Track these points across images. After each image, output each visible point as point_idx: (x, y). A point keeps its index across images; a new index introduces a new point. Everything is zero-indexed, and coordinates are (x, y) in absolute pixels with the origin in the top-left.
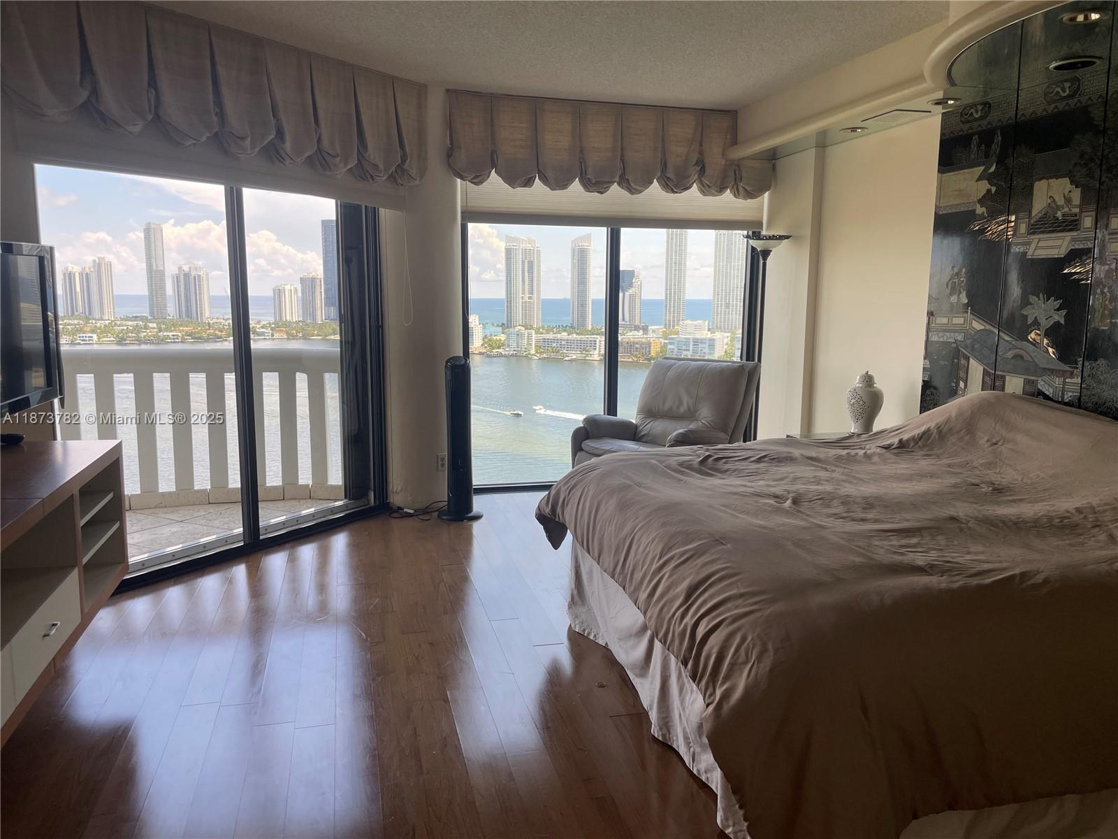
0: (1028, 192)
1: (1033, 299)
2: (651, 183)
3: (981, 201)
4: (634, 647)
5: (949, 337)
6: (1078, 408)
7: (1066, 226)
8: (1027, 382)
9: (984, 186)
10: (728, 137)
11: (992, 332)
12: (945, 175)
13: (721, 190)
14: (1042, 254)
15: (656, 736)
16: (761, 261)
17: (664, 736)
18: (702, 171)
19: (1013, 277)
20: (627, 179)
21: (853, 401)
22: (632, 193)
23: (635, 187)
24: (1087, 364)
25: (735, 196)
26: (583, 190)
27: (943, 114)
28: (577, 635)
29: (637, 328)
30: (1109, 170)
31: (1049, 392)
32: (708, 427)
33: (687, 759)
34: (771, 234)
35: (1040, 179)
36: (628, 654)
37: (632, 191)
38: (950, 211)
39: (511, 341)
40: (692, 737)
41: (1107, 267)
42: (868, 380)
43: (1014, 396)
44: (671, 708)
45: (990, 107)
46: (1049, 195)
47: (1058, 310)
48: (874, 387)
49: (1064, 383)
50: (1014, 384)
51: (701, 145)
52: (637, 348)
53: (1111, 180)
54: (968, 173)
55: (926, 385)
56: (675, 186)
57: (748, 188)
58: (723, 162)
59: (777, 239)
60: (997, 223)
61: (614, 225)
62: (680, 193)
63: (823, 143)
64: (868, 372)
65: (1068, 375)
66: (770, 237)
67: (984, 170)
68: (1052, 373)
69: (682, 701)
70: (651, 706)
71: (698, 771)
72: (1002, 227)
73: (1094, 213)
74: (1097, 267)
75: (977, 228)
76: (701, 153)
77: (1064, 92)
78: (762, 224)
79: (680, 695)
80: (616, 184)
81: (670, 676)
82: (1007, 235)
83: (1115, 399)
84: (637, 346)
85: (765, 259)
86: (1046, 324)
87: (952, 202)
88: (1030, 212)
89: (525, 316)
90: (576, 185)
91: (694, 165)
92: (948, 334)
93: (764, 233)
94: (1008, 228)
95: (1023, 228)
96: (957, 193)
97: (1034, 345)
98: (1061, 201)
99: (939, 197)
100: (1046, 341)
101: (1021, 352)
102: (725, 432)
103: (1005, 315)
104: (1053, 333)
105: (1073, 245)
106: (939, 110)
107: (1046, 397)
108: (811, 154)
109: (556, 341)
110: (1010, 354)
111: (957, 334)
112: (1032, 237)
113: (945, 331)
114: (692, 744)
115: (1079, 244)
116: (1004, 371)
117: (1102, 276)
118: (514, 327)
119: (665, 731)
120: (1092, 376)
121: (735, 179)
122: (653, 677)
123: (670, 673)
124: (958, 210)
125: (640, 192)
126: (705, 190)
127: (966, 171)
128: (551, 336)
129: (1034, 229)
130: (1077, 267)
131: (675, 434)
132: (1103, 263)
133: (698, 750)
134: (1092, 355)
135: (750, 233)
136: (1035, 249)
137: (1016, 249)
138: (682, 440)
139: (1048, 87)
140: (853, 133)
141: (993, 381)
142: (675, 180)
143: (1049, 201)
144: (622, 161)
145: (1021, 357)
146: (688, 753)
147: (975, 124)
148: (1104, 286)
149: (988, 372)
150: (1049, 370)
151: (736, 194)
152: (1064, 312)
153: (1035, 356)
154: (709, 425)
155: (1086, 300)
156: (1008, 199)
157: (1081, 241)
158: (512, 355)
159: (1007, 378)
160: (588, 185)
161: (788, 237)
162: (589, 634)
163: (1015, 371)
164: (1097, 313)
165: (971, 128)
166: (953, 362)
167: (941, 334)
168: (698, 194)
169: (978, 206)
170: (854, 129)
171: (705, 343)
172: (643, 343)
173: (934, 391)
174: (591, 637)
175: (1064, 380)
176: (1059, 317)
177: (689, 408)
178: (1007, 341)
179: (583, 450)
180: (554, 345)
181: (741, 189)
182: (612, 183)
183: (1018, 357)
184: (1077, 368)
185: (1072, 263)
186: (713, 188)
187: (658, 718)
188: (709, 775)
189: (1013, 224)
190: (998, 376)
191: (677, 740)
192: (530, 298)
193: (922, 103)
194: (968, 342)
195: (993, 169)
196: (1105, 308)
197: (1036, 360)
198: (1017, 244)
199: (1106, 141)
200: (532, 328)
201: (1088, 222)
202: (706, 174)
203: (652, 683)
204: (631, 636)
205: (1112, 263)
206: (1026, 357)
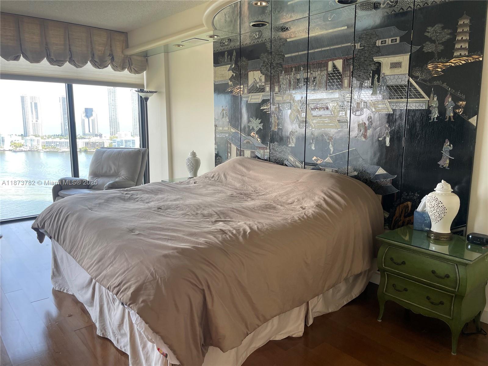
0: (247, 76)
1: (251, 119)
2: (87, 63)
3: (231, 79)
4: (86, 293)
5: (223, 135)
6: (269, 161)
7: (260, 90)
8: (252, 152)
9: (231, 73)
10: (124, 44)
11: (238, 133)
12: (217, 68)
13: (123, 69)
14: (253, 101)
15: (99, 335)
16: (145, 103)
17: (103, 334)
18: (113, 59)
19: (244, 111)
20: (74, 60)
21: (188, 164)
22: (77, 67)
23: (78, 64)
24: (271, 144)
25: (130, 72)
26: (49, 64)
27: (213, 42)
28: (57, 291)
29: (96, 135)
30: (273, 68)
31: (259, 156)
32: (125, 180)
33: (115, 343)
34: (148, 90)
35: (250, 71)
36: (83, 297)
37: (77, 66)
38: (219, 83)
39: (28, 143)
40: (116, 332)
41: (275, 106)
42: (194, 154)
43: (248, 158)
44: (105, 319)
45: (230, 41)
46: (254, 78)
47: (260, 123)
48: (196, 157)
49: (264, 152)
50: (247, 153)
51: (111, 47)
52: (97, 145)
53: (275, 72)
54: (225, 67)
55: (217, 155)
56: (99, 65)
57: (136, 69)
58: (123, 56)
59: (151, 93)
60: (237, 88)
61: (69, 82)
62: (102, 69)
63: (167, 50)
64: (193, 151)
65: (265, 149)
66: (147, 91)
67: (230, 67)
68: (260, 148)
69: (110, 316)
70: (96, 320)
71: (121, 347)
72: (239, 90)
73: (269, 85)
74: (272, 106)
75: (230, 90)
76: (111, 50)
77: (256, 36)
78: (144, 86)
79: (109, 313)
80: (67, 62)
81: (104, 304)
82: (240, 94)
83: (281, 157)
84: (97, 144)
85: (146, 102)
86: (256, 129)
87: (220, 79)
88: (248, 84)
89: (34, 130)
90: (45, 62)
91: (108, 56)
92: (223, 134)
93: (145, 90)
94: (240, 90)
95: (246, 91)
96: (221, 75)
97: (253, 137)
98: (258, 81)
99: (215, 77)
100: (257, 136)
101: (249, 141)
102: (133, 181)
103: (242, 126)
104: (259, 132)
105: (263, 98)
106: (212, 40)
107: (259, 158)
108: (162, 55)
109: (53, 143)
110: (245, 142)
111: (226, 134)
112: (249, 94)
113: (221, 133)
114: (116, 335)
115: (265, 98)
116: (243, 149)
117: (274, 110)
118: (29, 136)
119: (103, 331)
120: (273, 149)
121: (129, 65)
122: (96, 306)
123: (104, 303)
124: (222, 83)
125: (81, 67)
126: (115, 68)
127: (224, 66)
128: (50, 140)
129: (250, 91)
130: (265, 106)
131: (107, 184)
132: (274, 105)
133: (119, 337)
134: (272, 141)
135: (139, 90)
136: (251, 99)
137: (244, 99)
138: (111, 187)
139: (251, 34)
140: (178, 47)
141: (240, 153)
142: (98, 62)
143: (254, 80)
144: (70, 51)
145: (249, 142)
146: (115, 340)
147: (226, 47)
148: (275, 114)
149: (238, 149)
150: (259, 147)
151: (131, 71)
152: (262, 124)
153: (254, 142)
154: (125, 179)
155: (269, 119)
156: (239, 79)
157: (266, 96)
158: (29, 151)
159: (245, 151)
160: (52, 61)
161: (156, 92)
162: (64, 290)
163: (247, 148)
164: (273, 125)
165: (224, 49)
166: (225, 145)
167: (220, 134)
168: (112, 70)
169: (229, 81)
170: (179, 45)
171: (130, 142)
172: (100, 143)
173: (220, 158)
174: (65, 291)
175: (264, 151)
176: (261, 126)
177: (115, 171)
178: (244, 136)
179: (59, 196)
180: (53, 144)
181: (132, 69)
182: (66, 61)
183: (248, 142)
184: (268, 146)
185: (264, 105)
186: (119, 67)
187: (100, 326)
188: (125, 348)
189: (242, 89)
190: (242, 150)
191: (110, 334)
192: (37, 121)
193: (204, 36)
194: (230, 137)
195: (233, 66)
196: (275, 122)
197: (254, 144)
198: (244, 97)
199: (272, 57)
200: (39, 136)
201: (268, 89)
202: (115, 60)
203: (96, 309)
204: (83, 288)
205: (276, 105)
206: (251, 143)
